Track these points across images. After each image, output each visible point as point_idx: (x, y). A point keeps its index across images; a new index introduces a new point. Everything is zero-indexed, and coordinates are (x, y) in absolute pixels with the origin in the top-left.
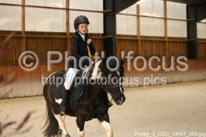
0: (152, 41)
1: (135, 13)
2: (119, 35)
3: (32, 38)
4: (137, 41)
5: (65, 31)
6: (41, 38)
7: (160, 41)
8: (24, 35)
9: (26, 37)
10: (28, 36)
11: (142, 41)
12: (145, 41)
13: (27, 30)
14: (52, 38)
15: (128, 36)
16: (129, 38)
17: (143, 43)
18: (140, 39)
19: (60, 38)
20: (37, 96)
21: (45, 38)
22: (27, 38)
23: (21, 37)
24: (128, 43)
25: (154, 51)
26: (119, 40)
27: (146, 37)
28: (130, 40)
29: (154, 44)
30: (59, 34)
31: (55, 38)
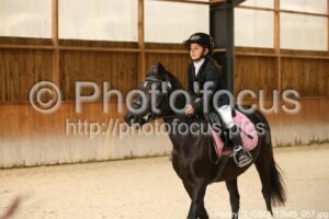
0: (302, 60)
1: (272, 7)
2: (240, 49)
3: (72, 52)
4: (274, 59)
5: (136, 40)
6: (88, 52)
7: (318, 60)
8: (56, 46)
9: (61, 51)
10: (63, 48)
11: (283, 58)
12: (290, 59)
13: (61, 36)
14: (110, 53)
15: (256, 50)
16: (259, 54)
17: (286, 63)
18: (279, 55)
19: (126, 53)
20: (81, 162)
21: (98, 53)
22: (63, 52)
23: (52, 51)
24: (256, 63)
25: (307, 79)
26: (238, 57)
27: (291, 52)
28: (260, 57)
29: (307, 66)
30: (125, 44)
31: (117, 53)
